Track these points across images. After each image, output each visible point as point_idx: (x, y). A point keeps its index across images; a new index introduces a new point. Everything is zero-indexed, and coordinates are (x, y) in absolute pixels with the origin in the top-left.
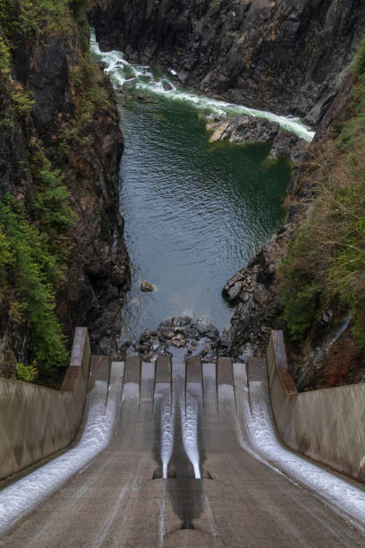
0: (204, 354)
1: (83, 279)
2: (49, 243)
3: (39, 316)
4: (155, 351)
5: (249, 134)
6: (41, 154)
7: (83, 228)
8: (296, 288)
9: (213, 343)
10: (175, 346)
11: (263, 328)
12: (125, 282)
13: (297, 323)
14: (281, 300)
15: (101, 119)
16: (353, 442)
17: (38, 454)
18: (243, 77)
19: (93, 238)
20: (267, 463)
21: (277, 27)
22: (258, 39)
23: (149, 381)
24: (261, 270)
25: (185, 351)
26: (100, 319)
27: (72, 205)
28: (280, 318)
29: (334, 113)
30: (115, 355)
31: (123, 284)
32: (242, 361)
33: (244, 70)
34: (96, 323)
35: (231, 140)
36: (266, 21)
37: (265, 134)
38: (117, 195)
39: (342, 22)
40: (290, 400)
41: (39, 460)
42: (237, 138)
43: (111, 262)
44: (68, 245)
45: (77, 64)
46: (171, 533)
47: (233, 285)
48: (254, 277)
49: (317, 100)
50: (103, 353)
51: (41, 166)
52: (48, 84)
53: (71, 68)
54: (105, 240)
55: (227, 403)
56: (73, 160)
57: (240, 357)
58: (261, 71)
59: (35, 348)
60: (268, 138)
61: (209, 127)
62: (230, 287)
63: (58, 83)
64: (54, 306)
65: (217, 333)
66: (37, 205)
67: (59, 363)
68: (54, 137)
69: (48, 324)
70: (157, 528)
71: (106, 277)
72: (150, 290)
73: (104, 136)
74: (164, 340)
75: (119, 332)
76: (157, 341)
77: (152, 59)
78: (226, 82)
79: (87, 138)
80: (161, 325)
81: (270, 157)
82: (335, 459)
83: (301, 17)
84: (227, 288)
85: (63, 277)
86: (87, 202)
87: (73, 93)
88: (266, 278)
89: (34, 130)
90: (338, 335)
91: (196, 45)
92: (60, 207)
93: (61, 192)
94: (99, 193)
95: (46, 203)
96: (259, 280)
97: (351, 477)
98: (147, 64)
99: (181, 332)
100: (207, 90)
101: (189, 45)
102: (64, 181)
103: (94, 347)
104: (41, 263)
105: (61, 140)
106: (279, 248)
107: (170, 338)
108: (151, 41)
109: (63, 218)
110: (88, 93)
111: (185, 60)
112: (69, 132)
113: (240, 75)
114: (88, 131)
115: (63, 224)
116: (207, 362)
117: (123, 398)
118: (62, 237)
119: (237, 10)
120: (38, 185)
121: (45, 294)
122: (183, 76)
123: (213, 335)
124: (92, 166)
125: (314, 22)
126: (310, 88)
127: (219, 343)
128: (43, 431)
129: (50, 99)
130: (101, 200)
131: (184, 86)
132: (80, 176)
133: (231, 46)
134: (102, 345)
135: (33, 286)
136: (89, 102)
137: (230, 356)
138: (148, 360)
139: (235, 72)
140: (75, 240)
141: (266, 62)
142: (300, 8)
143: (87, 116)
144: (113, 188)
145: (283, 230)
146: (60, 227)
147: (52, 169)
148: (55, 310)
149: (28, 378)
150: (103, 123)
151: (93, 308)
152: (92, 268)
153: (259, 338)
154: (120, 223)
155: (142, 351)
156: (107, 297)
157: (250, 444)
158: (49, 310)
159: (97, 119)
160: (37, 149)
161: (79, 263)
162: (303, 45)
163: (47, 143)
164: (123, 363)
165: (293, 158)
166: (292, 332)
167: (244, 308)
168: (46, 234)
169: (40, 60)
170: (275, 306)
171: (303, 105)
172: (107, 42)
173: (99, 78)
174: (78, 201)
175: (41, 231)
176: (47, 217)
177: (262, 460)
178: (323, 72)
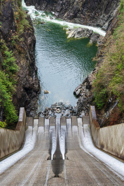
0: (68, 115)
1: (22, 90)
2: (9, 77)
3: (7, 104)
4: (50, 115)
5: (82, 35)
6: (5, 45)
7: (22, 72)
8: (99, 90)
9: (71, 111)
10: (57, 113)
11: (88, 105)
12: (38, 90)
13: (100, 103)
14: (94, 95)
15: (26, 32)
16: (118, 145)
17: (7, 153)
18: (79, 13)
19: (26, 75)
20: (89, 153)
23: (47, 126)
24: (88, 84)
25: (61, 114)
26: (30, 104)
27: (17, 63)
28: (94, 101)
29: (113, 25)
30: (36, 117)
31: (38, 91)
32: (81, 117)
33: (79, 11)
35: (75, 37)
37: (88, 34)
38: (34, 59)
40: (97, 131)
41: (8, 155)
42: (77, 36)
43: (33, 83)
44: (16, 78)
45: (17, 11)
47: (77, 90)
48: (85, 87)
49: (106, 21)
50: (31, 116)
51: (5, 50)
52: (6, 19)
53: (15, 13)
54: (30, 76)
55: (76, 132)
56: (17, 47)
57: (80, 116)
58: (85, 11)
59: (6, 116)
60: (89, 36)
61: (67, 33)
62: (76, 91)
63: (10, 19)
64: (11, 100)
65: (72, 108)
66: (4, 64)
67: (15, 120)
68: (10, 39)
69: (10, 107)
71: (32, 89)
72: (47, 93)
73: (28, 38)
74: (53, 111)
75: (37, 109)
76: (51, 111)
77: (45, 8)
78: (73, 16)
79: (22, 39)
80: (52, 105)
81: (90, 43)
82: (112, 151)
84: (75, 91)
85: (15, 90)
86: (23, 62)
87: (16, 22)
88: (89, 87)
89: (2, 36)
90: (114, 107)
91: (61, 2)
92: (13, 65)
93: (13, 59)
94: (27, 59)
95: (7, 63)
96: (87, 88)
97: (118, 157)
98: (44, 10)
99: (59, 108)
100: (66, 19)
101: (58, 2)
102: (14, 55)
103: (28, 114)
104: (6, 85)
105: (12, 40)
106: (93, 76)
107: (55, 110)
108: (45, 2)
109: (14, 68)
110: (22, 22)
111: (57, 8)
112: (15, 37)
113: (78, 13)
114: (22, 36)
115: (14, 70)
116: (69, 118)
117: (38, 132)
118: (14, 75)
120: (4, 57)
121: (8, 96)
122: (57, 14)
123: (70, 108)
124: (24, 49)
126: (104, 16)
127: (73, 111)
128: (8, 145)
129: (7, 25)
130: (28, 61)
131: (58, 18)
132: (20, 53)
133: (74, 2)
134: (31, 114)
135: (4, 93)
136: (22, 25)
137: (77, 115)
138: (47, 118)
139: (76, 12)
140: (19, 76)
141: (87, 7)
143: (21, 30)
144: (32, 56)
145: (95, 69)
146: (13, 72)
147: (9, 51)
148: (12, 101)
149: (3, 126)
150: (27, 33)
151: (27, 100)
152: (26, 86)
153: (87, 109)
154: (36, 69)
155: (45, 115)
156: (32, 96)
157: (84, 147)
158: (10, 102)
159: (25, 31)
160: (3, 44)
161: (20, 84)
163: (7, 41)
164: (38, 120)
165: (98, 43)
166: (98, 106)
167: (82, 98)
168: (8, 74)
169: (3, 11)
170: (92, 97)
171: (101, 23)
172: (29, 3)
173: (26, 16)
174: (20, 62)
175: (6, 73)
176: (8, 68)
177: (87, 152)
178: (108, 10)
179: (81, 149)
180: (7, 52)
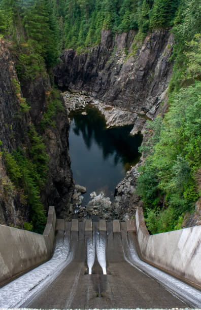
0: (107, 218)
1: (52, 184)
3: (33, 201)
5: (124, 119)
6: (33, 130)
9: (111, 213)
10: (94, 215)
11: (133, 206)
12: (71, 186)
15: (59, 114)
17: (34, 263)
18: (121, 95)
19: (56, 166)
21: (134, 74)
22: (126, 79)
24: (132, 179)
26: (60, 203)
27: (47, 151)
28: (141, 201)
29: (161, 110)
30: (67, 219)
32: (124, 221)
33: (121, 91)
34: (58, 204)
35: (116, 122)
36: (130, 71)
37: (132, 119)
39: (162, 71)
40: (146, 239)
41: (35, 265)
42: (119, 120)
43: (65, 177)
45: (49, 91)
46: (92, 299)
47: (120, 187)
48: (129, 183)
49: (154, 104)
50: (62, 218)
51: (33, 135)
52: (36, 99)
53: (46, 93)
54: (62, 167)
57: (124, 219)
58: (128, 92)
59: (32, 216)
60: (133, 121)
61: (106, 116)
63: (40, 99)
64: (39, 197)
66: (31, 152)
67: (42, 222)
68: (39, 122)
69: (37, 205)
70: (86, 296)
71: (63, 184)
73: (60, 121)
77: (81, 88)
78: (113, 97)
79: (53, 122)
81: (134, 129)
83: (144, 69)
84: (117, 188)
85: (43, 184)
86: (53, 150)
87: (47, 103)
89: (30, 119)
91: (100, 81)
92: (41, 152)
93: (42, 146)
94: (59, 146)
95: (35, 151)
96: (131, 184)
98: (79, 90)
99: (96, 209)
100: (105, 100)
101: (97, 82)
102: (43, 141)
103: (58, 215)
104: (33, 178)
107: (92, 211)
108: (81, 81)
109: (42, 157)
111: (95, 88)
112: (45, 120)
113: (119, 94)
114: (53, 119)
116: (108, 222)
118: (42, 166)
119: (117, 67)
120: (32, 143)
121: (35, 191)
122: (94, 95)
123: (111, 210)
124: (55, 134)
125: (150, 72)
127: (114, 213)
130: (60, 149)
133: (115, 81)
134: (62, 215)
135: (30, 188)
137: (119, 219)
139: (117, 93)
140: (49, 167)
141: (131, 88)
142: (144, 66)
143: (53, 112)
144: (65, 143)
146: (42, 161)
147: (38, 136)
148: (40, 199)
149: (29, 229)
150: (60, 116)
151: (57, 197)
152: (56, 180)
153: (132, 210)
154: (68, 159)
155: (79, 217)
156: (63, 193)
158: (37, 199)
159: (57, 114)
160: (31, 128)
161: (50, 177)
162: (146, 81)
163: (36, 125)
164: (70, 222)
167: (125, 197)
168: (36, 165)
171: (148, 107)
172: (62, 81)
174: (49, 150)
175: (34, 163)
176: (36, 157)
177: (134, 266)
178: (155, 92)
179: (126, 262)
180: (36, 138)
